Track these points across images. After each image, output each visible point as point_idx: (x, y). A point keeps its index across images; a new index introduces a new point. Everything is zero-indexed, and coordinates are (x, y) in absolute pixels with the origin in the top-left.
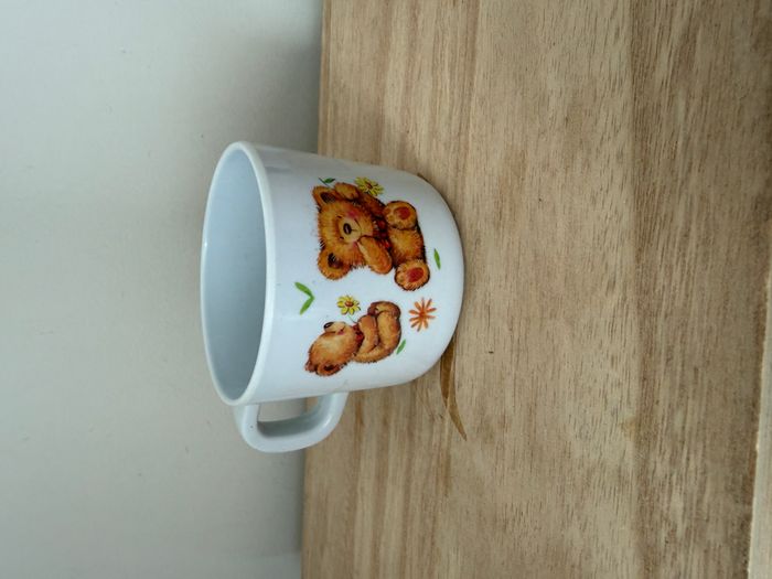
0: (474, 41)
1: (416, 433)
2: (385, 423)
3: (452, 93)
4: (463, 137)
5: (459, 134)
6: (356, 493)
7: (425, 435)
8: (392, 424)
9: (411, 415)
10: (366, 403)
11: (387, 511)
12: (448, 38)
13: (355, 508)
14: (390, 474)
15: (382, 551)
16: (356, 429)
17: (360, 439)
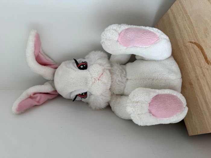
0: (191, 22)
1: (205, 74)
2: (198, 79)
3: (190, 29)
4: (195, 33)
5: (194, 32)
6: (196, 97)
7: (207, 73)
8: (200, 78)
9: (203, 73)
10: (192, 81)
11: (205, 92)
12: (186, 25)
13: (197, 100)
14: (203, 86)
15: (207, 100)
16: (191, 87)
17: (193, 88)
